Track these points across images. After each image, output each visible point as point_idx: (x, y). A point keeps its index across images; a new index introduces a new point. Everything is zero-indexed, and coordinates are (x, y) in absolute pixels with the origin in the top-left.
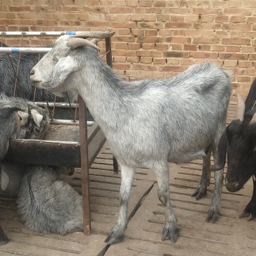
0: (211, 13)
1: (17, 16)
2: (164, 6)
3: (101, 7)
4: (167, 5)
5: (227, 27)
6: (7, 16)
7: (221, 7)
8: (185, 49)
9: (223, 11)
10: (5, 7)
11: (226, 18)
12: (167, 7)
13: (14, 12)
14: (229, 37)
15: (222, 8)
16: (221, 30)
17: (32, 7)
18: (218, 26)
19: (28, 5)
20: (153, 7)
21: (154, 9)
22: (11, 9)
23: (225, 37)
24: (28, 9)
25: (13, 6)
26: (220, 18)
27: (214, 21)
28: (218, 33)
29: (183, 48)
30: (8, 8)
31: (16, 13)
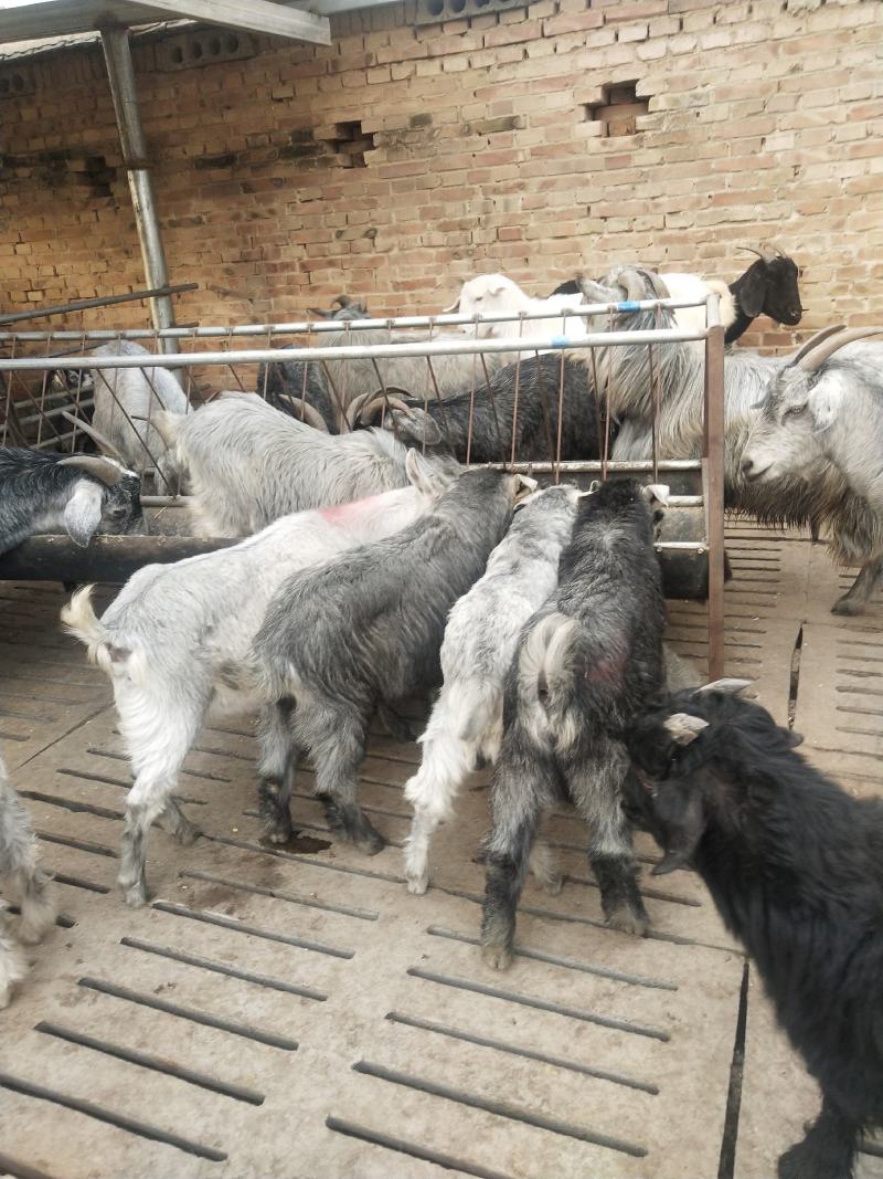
0: (828, 261)
1: (408, 300)
2: (722, 254)
3: (585, 267)
4: (728, 251)
5: (861, 289)
6: (389, 300)
7: (851, 247)
8: (765, 344)
9: (855, 254)
10: (385, 284)
11: (861, 271)
12: (729, 257)
13: (401, 293)
14: (866, 308)
15: (853, 248)
16: (848, 297)
17: (440, 279)
18: (843, 289)
19: (432, 276)
20: (697, 259)
21: (699, 263)
22: (397, 286)
23: (858, 311)
24: (431, 283)
25: (400, 279)
26: (848, 270)
27: (834, 280)
28: (842, 303)
29: (761, 341)
30: (390, 286)
31: (407, 293)
